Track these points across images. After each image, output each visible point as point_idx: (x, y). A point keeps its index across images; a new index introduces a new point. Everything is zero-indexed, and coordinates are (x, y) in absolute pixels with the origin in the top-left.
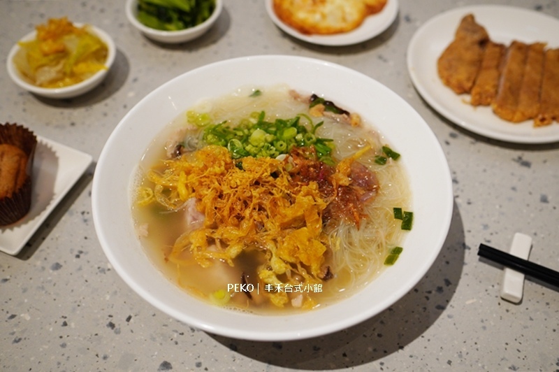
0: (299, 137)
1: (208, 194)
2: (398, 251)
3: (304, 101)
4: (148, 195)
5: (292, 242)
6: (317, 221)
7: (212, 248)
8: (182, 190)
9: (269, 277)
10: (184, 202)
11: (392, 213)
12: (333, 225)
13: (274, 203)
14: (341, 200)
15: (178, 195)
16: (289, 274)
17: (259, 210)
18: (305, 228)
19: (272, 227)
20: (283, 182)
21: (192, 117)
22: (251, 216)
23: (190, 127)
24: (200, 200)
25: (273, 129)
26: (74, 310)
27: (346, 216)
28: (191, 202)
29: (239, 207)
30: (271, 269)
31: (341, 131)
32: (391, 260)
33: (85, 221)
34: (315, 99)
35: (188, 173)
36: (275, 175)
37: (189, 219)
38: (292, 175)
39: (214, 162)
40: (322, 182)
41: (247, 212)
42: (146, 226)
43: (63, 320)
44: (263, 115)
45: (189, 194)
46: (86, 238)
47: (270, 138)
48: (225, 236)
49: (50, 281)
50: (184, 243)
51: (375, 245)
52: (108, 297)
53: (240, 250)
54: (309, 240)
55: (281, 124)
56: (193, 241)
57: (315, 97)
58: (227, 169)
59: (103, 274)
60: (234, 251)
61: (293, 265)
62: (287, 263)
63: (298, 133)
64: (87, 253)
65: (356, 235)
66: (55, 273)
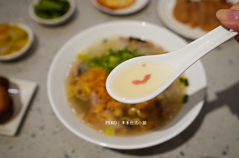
8: (88, 90)
15: (86, 92)
24: (98, 93)
28: (93, 94)
34: (131, 39)
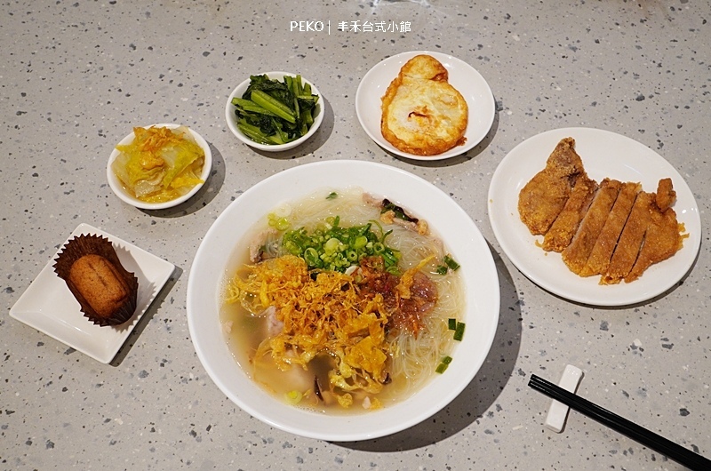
0: (370, 245)
1: (287, 307)
2: (448, 360)
3: (377, 206)
4: (235, 294)
5: (357, 352)
6: (380, 332)
7: (290, 353)
8: (265, 299)
9: (339, 381)
10: (266, 309)
11: (447, 324)
12: (395, 334)
13: (344, 315)
14: (403, 311)
15: (260, 301)
16: (354, 378)
17: (330, 320)
18: (369, 337)
19: (341, 335)
20: (351, 294)
21: (273, 220)
22: (323, 327)
23: (271, 230)
24: (279, 308)
25: (346, 236)
26: (160, 417)
27: (406, 326)
28: (272, 310)
29: (313, 319)
30: (340, 374)
31: (408, 240)
32: (441, 370)
33: (168, 329)
34: (387, 204)
35: (269, 282)
36: (345, 288)
37: (270, 325)
38: (360, 285)
39: (292, 274)
40: (387, 294)
41: (320, 323)
42: (230, 324)
43: (151, 426)
44: (337, 220)
45: (270, 302)
46: (169, 347)
47: (342, 247)
48: (300, 343)
49: (139, 388)
50: (266, 348)
51: (429, 355)
52: (190, 407)
53: (313, 356)
54: (372, 349)
55: (354, 232)
56: (273, 347)
57: (386, 201)
58: (303, 282)
59: (185, 384)
60: (308, 356)
61: (359, 370)
62: (353, 368)
63: (369, 241)
64: (170, 362)
65: (414, 344)
66: (143, 380)
